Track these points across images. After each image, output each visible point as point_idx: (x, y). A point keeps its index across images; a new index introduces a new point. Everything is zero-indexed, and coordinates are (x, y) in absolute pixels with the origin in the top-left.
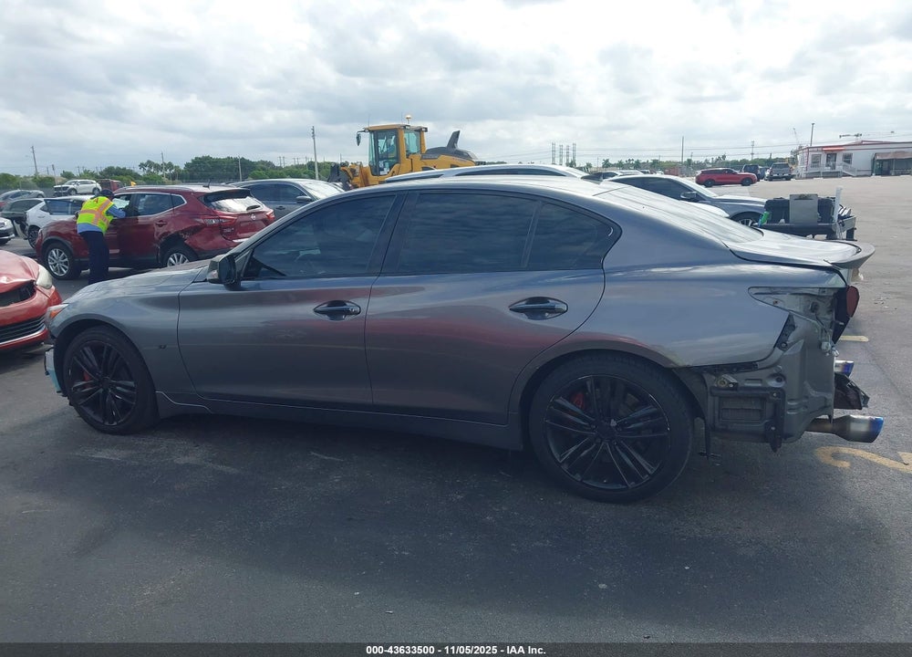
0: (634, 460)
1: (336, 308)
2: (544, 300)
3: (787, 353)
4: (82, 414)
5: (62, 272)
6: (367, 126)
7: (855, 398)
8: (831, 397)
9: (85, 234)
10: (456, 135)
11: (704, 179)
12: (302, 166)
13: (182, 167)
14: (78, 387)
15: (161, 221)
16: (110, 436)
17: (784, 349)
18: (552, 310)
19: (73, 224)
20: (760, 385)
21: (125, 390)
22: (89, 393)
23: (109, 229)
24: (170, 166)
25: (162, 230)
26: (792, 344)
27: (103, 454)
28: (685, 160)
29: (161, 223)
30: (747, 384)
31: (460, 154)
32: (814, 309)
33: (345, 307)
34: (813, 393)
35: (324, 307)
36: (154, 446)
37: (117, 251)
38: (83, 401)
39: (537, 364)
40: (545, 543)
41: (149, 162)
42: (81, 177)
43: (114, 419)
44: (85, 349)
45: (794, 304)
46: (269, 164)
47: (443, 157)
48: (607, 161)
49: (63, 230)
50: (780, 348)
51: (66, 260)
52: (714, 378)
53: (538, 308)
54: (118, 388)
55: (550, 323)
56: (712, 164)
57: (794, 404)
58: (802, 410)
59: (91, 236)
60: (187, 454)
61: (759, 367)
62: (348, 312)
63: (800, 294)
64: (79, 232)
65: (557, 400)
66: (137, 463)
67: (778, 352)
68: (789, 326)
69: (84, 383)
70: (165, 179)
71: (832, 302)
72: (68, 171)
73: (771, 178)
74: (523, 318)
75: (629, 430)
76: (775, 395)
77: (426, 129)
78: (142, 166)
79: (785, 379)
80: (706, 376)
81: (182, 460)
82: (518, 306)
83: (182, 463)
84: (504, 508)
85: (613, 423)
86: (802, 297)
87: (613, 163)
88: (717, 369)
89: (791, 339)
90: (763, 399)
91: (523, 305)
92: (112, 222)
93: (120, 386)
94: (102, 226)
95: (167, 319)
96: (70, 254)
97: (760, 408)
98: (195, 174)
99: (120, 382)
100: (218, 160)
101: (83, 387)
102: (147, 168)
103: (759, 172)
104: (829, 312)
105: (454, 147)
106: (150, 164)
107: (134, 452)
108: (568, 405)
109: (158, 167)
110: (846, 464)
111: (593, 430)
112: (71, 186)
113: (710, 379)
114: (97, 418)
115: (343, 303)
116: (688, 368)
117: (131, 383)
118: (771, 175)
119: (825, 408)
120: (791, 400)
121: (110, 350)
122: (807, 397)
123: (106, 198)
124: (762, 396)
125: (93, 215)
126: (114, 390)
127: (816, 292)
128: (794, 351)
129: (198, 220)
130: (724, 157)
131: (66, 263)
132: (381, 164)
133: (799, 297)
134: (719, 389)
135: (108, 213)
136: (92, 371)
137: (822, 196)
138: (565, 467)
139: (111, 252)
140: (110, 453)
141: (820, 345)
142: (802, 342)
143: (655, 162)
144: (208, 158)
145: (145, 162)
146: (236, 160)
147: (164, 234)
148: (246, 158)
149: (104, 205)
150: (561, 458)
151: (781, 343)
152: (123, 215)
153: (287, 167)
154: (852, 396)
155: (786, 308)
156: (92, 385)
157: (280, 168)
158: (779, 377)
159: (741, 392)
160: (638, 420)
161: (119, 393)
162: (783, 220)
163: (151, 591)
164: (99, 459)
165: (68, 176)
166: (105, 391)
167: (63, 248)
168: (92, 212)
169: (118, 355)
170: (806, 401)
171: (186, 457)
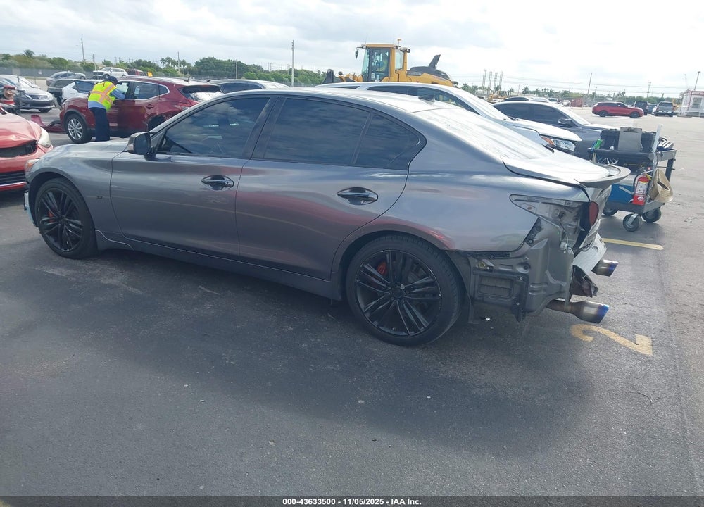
0: (415, 317)
1: (218, 181)
2: (362, 190)
3: (534, 248)
4: (47, 241)
5: (77, 137)
6: (364, 44)
7: (588, 288)
8: (566, 286)
9: (93, 109)
10: (437, 58)
11: (599, 110)
12: (284, 72)
13: (193, 65)
14: (45, 221)
15: (150, 105)
16: (64, 259)
17: (531, 245)
18: (367, 199)
19: (85, 101)
20: (510, 270)
21: (75, 227)
22: (51, 227)
23: (112, 107)
24: (184, 63)
25: (149, 112)
26: (538, 241)
27: (54, 271)
28: (591, 93)
29: (150, 106)
30: (500, 268)
31: (438, 73)
32: (561, 216)
33: (223, 180)
34: (552, 281)
35: (209, 180)
36: (91, 269)
37: (116, 125)
38: (47, 231)
39: (353, 238)
40: (335, 367)
41: (168, 58)
42: (117, 66)
43: (68, 247)
44: (49, 193)
45: (544, 210)
46: (259, 68)
47: (425, 75)
48: (527, 88)
49: (79, 105)
50: (528, 243)
51: (81, 128)
52: (476, 261)
53: (357, 195)
54: (71, 225)
55: (365, 208)
56: (613, 98)
57: (535, 287)
58: (543, 292)
59: (98, 112)
60: (112, 277)
61: (511, 256)
62: (224, 185)
63: (550, 204)
64: (89, 107)
65: (365, 266)
66: (75, 279)
67: (526, 247)
68: (537, 227)
69: (48, 218)
70: (179, 73)
71: (578, 212)
72: (108, 60)
73: (657, 114)
74: (346, 202)
75: (415, 293)
76: (521, 279)
77: (410, 50)
78: (163, 61)
79: (530, 267)
80: (471, 259)
81: (106, 281)
82: (342, 193)
83: (107, 283)
84: (318, 340)
85: (403, 287)
86: (552, 206)
87: (531, 90)
88: (479, 255)
89: (537, 237)
90: (512, 281)
91: (347, 192)
92: (115, 102)
93: (72, 223)
94: (107, 104)
95: (104, 176)
96: (83, 123)
97: (508, 287)
98: (202, 71)
99: (72, 220)
100: (220, 62)
101: (48, 221)
102: (166, 63)
103: (648, 108)
104: (575, 220)
105: (434, 67)
106: (169, 60)
107: (76, 272)
108: (374, 271)
109: (174, 63)
110: (590, 339)
111: (389, 291)
112: (106, 72)
113: (474, 262)
114: (57, 245)
115: (222, 178)
116: (457, 252)
117: (79, 222)
118: (657, 111)
119: (560, 293)
120: (534, 284)
121: (65, 196)
122: (547, 284)
123: (111, 83)
124: (511, 279)
125: (100, 96)
126: (68, 225)
127: (563, 203)
128: (540, 246)
129: (176, 106)
130: (624, 93)
131: (81, 130)
132: (373, 75)
133: (549, 205)
134: (480, 269)
135: (111, 95)
136: (54, 210)
137: (648, 131)
138: (367, 315)
139: (111, 125)
140: (61, 270)
141: (560, 244)
142: (547, 240)
143: (566, 93)
144: (212, 59)
145: (165, 58)
146: (234, 63)
147: (152, 115)
148: (242, 62)
149: (110, 88)
150: (365, 308)
151: (529, 239)
152: (123, 97)
153: (273, 71)
154: (585, 286)
155: (538, 213)
156: (54, 220)
157: (267, 72)
158: (526, 265)
159: (497, 273)
160: (418, 286)
161: (71, 228)
162: (612, 148)
163: (48, 367)
164: (49, 273)
165: (107, 64)
166: (62, 226)
167: (79, 119)
168: (99, 93)
169: (71, 201)
170: (546, 286)
171: (111, 280)
